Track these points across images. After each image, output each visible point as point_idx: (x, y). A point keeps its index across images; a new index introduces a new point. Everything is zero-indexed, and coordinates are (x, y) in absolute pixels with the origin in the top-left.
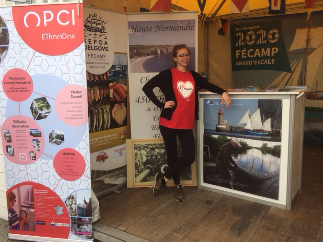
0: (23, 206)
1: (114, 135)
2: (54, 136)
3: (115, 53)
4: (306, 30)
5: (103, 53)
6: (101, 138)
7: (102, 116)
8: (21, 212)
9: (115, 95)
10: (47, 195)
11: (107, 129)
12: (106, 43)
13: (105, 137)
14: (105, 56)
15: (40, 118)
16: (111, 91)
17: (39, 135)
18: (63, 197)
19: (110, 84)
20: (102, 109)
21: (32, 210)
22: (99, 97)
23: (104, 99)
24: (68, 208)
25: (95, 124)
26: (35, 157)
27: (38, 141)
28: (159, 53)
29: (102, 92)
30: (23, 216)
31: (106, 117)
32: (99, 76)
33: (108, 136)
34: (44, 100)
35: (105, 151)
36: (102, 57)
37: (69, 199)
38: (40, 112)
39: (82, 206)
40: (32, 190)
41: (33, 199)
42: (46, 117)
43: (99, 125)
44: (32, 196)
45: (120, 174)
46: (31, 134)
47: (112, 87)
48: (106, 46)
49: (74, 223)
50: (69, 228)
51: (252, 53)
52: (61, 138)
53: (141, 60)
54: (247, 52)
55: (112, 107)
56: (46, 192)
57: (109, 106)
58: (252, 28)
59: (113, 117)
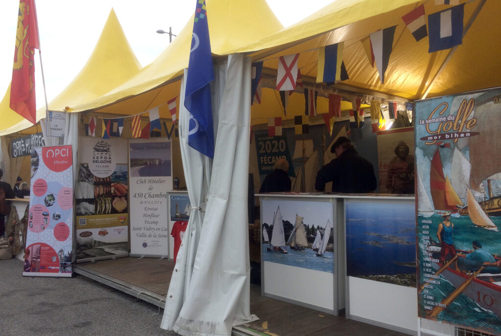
0: (33, 258)
1: (113, 218)
2: (55, 215)
3: (117, 164)
4: (302, 142)
5: (107, 164)
6: (103, 219)
7: (104, 205)
8: (32, 261)
9: (116, 191)
10: (48, 250)
11: (108, 213)
12: (110, 158)
13: (106, 219)
14: (108, 166)
15: (49, 205)
16: (113, 189)
17: (48, 215)
18: (57, 251)
19: (112, 184)
20: (105, 200)
21: (39, 260)
22: (102, 192)
23: (106, 193)
24: (59, 257)
25: (98, 210)
26: (44, 228)
27: (46, 219)
28: (149, 163)
29: (105, 189)
30: (33, 263)
31: (107, 205)
32: (103, 179)
33: (109, 219)
34: (52, 195)
35: (106, 229)
36: (106, 167)
37: (60, 252)
38: (49, 202)
39: (67, 256)
40: (40, 248)
41: (40, 253)
42: (52, 205)
43: (101, 211)
44: (39, 251)
45: (118, 247)
46: (43, 215)
47: (114, 186)
48: (110, 160)
49: (61, 266)
50: (58, 269)
51: (271, 160)
52: (59, 216)
53: (138, 168)
54: (267, 159)
55: (113, 199)
56: (48, 248)
57: (110, 199)
58: (268, 138)
59: (114, 206)
